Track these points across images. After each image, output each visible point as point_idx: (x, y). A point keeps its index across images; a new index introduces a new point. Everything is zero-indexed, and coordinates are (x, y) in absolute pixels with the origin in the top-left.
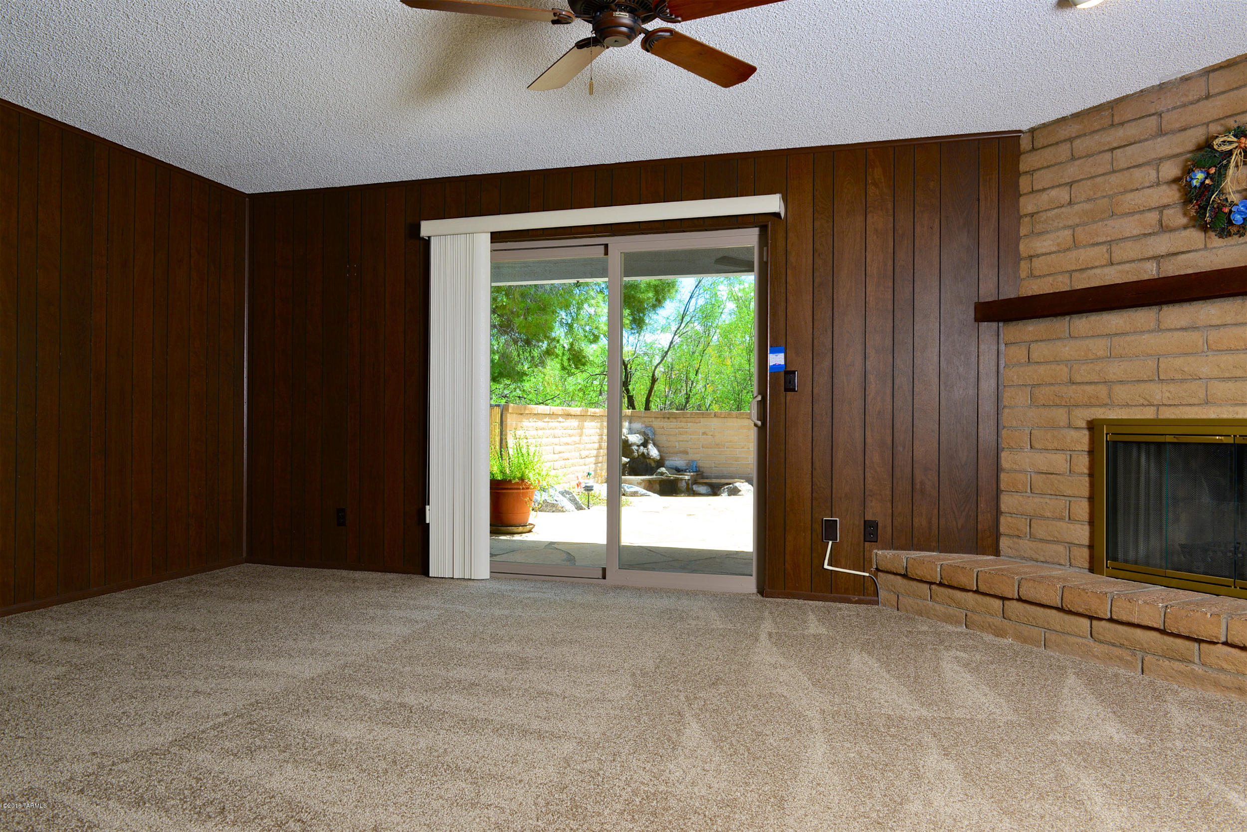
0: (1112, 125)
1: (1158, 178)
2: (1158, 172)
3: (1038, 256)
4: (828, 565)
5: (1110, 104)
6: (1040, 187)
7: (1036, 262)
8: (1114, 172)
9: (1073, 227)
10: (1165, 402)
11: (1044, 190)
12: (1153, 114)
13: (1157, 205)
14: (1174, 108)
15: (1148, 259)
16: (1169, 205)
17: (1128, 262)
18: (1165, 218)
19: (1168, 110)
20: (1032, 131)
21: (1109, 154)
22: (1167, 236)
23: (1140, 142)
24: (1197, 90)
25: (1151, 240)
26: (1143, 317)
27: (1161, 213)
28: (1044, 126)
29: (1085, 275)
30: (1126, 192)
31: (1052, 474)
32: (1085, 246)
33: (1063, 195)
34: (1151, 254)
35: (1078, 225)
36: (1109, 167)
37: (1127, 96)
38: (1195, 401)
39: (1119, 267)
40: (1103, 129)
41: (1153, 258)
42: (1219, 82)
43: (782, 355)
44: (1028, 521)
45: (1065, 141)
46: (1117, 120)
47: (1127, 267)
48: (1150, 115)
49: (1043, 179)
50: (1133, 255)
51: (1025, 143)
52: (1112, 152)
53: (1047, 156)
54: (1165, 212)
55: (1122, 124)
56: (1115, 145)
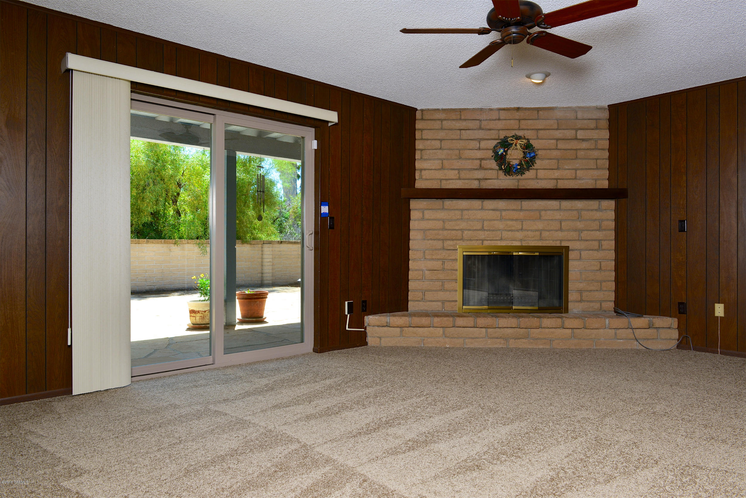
0: (460, 119)
1: (480, 146)
2: (480, 145)
3: (425, 170)
4: (348, 328)
5: (460, 110)
6: (425, 138)
7: (424, 172)
8: (460, 139)
9: (442, 160)
10: (486, 239)
11: (427, 140)
12: (478, 120)
13: (480, 158)
14: (486, 120)
15: (476, 179)
16: (484, 159)
17: (467, 179)
18: (482, 164)
19: (484, 120)
20: (422, 110)
21: (459, 131)
22: (483, 171)
23: (472, 130)
24: (495, 115)
25: (476, 172)
26: (476, 203)
27: (481, 161)
28: (428, 110)
29: (448, 182)
30: (465, 149)
31: (435, 270)
32: (448, 169)
33: (437, 144)
34: (476, 177)
35: (444, 159)
36: (458, 137)
37: (468, 109)
38: (498, 238)
39: (463, 181)
40: (457, 120)
41: (478, 179)
42: (503, 115)
43: (327, 207)
44: (423, 293)
45: (439, 120)
46: (463, 118)
47: (466, 181)
48: (476, 120)
49: (427, 134)
50: (468, 177)
51: (418, 115)
52: (460, 131)
53: (429, 125)
54: (482, 161)
55: (465, 120)
56: (462, 128)
